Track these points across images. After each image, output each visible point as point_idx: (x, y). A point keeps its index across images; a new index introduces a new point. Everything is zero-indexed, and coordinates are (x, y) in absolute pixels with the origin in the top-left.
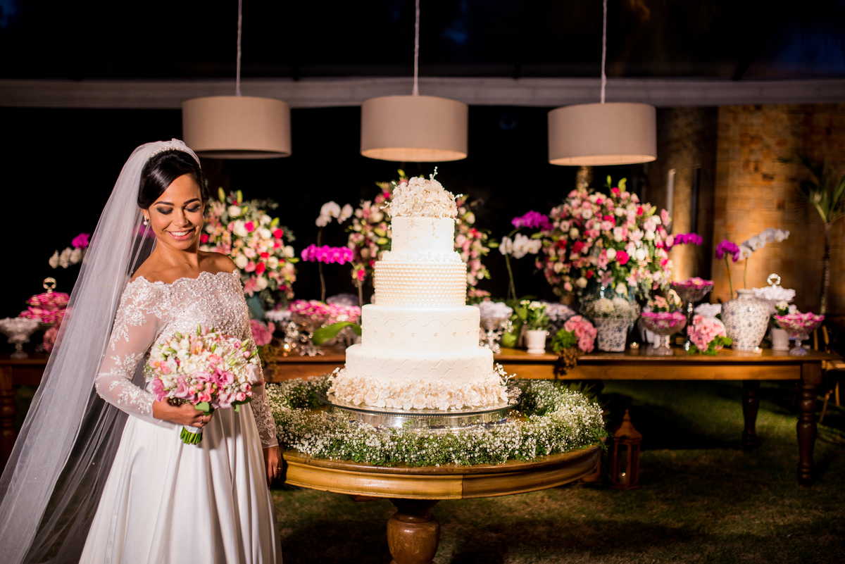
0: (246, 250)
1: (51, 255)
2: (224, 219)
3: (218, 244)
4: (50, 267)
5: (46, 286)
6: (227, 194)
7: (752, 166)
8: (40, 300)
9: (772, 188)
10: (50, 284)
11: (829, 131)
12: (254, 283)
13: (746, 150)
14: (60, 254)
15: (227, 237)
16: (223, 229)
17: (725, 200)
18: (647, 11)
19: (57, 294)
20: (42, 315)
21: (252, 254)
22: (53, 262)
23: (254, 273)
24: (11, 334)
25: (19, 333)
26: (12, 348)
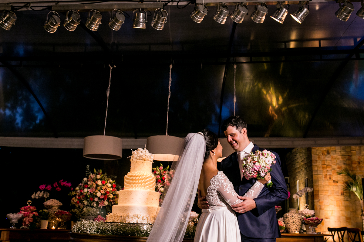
0: (101, 191)
1: (33, 194)
2: (94, 179)
3: (91, 188)
4: (32, 198)
5: (28, 203)
6: (97, 171)
7: (328, 177)
8: (24, 208)
9: (337, 186)
10: (29, 203)
11: (359, 163)
12: (103, 203)
13: (325, 170)
14: (36, 194)
15: (95, 186)
16: (93, 183)
17: (318, 191)
18: (276, 116)
19: (31, 206)
20: (24, 214)
21: (103, 192)
22: (33, 197)
23: (104, 199)
24: (12, 219)
25: (14, 219)
26: (11, 225)
